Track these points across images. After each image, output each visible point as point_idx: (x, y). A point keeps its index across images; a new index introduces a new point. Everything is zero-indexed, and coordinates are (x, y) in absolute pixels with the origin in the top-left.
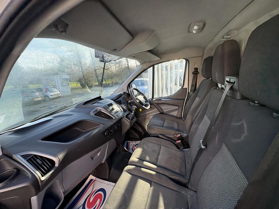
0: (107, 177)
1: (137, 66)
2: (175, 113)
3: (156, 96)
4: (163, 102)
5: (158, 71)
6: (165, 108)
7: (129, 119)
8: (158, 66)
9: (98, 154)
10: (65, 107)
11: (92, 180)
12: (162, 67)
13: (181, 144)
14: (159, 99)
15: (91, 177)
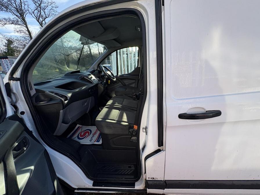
0: (90, 124)
1: (99, 53)
2: (133, 85)
3: (119, 74)
4: (125, 77)
5: (120, 54)
6: (126, 82)
7: (103, 85)
8: (120, 50)
9: (86, 104)
10: (51, 78)
11: (79, 127)
12: (123, 52)
13: (136, 98)
14: (122, 76)
15: (78, 125)
